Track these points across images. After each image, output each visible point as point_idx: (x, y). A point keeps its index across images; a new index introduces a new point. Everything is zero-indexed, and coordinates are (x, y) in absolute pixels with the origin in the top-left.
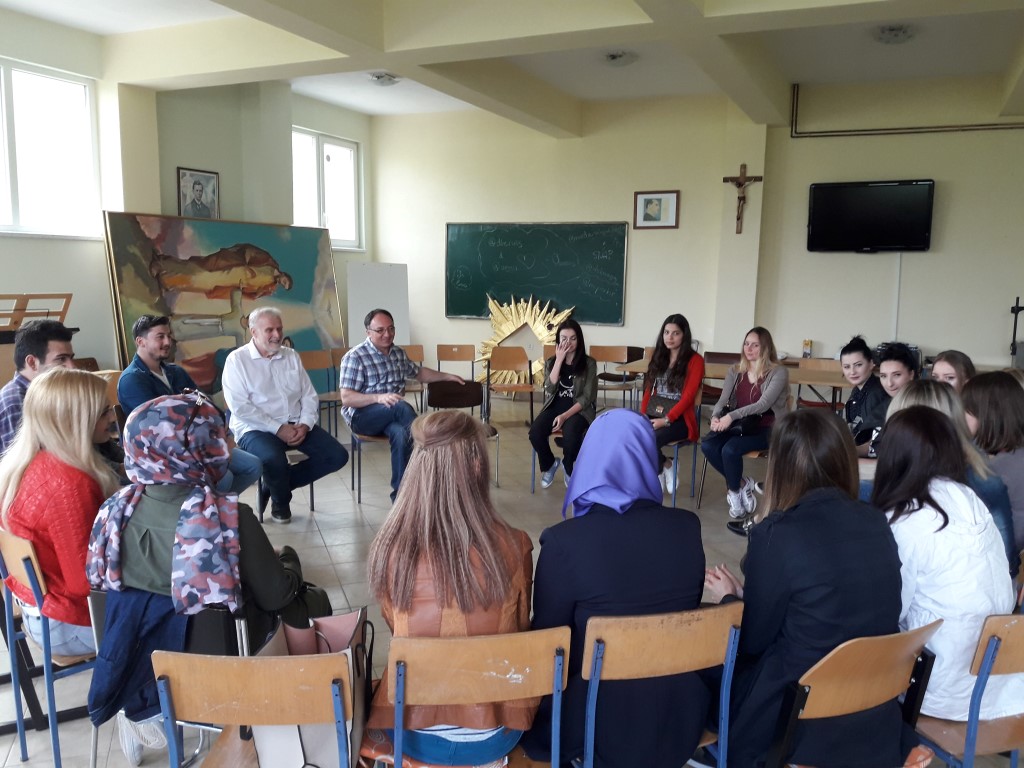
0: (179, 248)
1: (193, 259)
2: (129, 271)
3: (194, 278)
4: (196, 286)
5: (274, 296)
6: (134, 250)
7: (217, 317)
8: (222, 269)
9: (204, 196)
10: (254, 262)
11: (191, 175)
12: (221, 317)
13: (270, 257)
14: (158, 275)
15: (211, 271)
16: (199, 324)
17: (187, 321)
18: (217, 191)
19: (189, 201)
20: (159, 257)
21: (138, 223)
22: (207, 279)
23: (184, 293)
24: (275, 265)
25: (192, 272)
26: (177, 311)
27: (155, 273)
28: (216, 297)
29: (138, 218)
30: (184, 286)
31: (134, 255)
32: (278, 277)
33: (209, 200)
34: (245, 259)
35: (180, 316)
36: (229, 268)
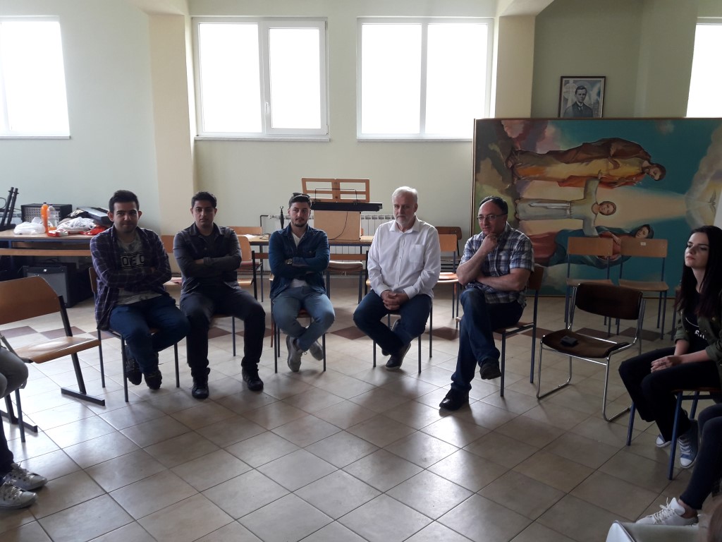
0: (538, 144)
1: (550, 153)
2: (487, 164)
3: (548, 169)
4: (549, 175)
5: (639, 186)
6: (494, 147)
7: (566, 202)
8: (582, 161)
9: (587, 98)
10: (621, 154)
11: (575, 82)
12: (571, 202)
13: (641, 149)
14: (513, 167)
15: (567, 163)
16: (546, 208)
17: (534, 204)
18: (603, 93)
19: (570, 104)
20: (516, 152)
21: (503, 126)
22: (562, 170)
23: (536, 181)
24: (646, 156)
25: (548, 164)
26: (525, 196)
27: (510, 165)
28: (570, 185)
29: (503, 122)
30: (537, 175)
31: (494, 151)
32: (647, 167)
33: (593, 102)
34: (609, 151)
35: (528, 200)
36: (589, 160)
